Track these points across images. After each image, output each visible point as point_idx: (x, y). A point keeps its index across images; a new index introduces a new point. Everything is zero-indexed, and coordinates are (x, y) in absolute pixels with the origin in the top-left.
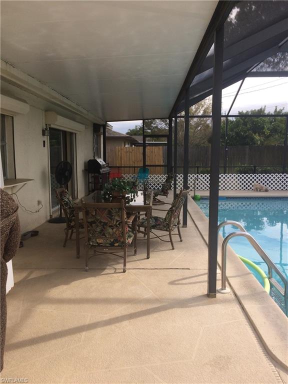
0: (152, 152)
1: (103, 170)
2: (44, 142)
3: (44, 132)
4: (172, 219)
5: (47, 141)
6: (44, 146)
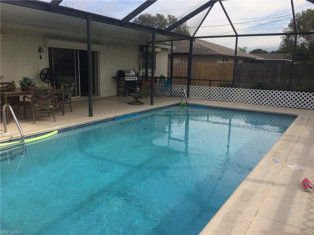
1: (126, 78)
2: (41, 56)
3: (40, 50)
4: (36, 105)
5: (45, 55)
6: (41, 58)
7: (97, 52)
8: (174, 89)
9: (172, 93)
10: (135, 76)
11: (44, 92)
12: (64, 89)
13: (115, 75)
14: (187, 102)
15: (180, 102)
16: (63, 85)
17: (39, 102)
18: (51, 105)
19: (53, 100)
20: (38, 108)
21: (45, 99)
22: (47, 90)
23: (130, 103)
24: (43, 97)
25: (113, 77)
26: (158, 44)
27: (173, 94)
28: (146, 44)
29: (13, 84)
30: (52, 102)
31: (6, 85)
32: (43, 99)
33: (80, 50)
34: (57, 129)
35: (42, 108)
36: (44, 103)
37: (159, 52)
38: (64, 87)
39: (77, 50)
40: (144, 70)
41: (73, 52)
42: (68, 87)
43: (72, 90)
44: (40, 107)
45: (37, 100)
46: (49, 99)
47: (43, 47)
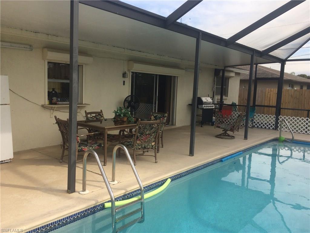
0: (302, 94)
1: (204, 106)
2: (124, 82)
3: (124, 75)
4: (138, 142)
5: (128, 81)
6: (124, 84)
7: (175, 77)
8: (257, 119)
9: (254, 124)
10: (212, 103)
11: (149, 127)
12: (154, 120)
13: (190, 103)
14: (293, 137)
15: (278, 136)
16: (153, 116)
17: (142, 138)
18: (154, 141)
19: (156, 136)
20: (139, 146)
21: (149, 134)
22: (152, 124)
23: (218, 136)
24: (147, 133)
25: (189, 104)
26: (234, 68)
27: (256, 124)
28: (223, 68)
29: (101, 114)
30: (155, 138)
31: (94, 115)
32: (147, 135)
33: (159, 75)
34: (170, 177)
35: (143, 146)
36: (147, 140)
37: (233, 77)
38: (155, 117)
39: (157, 75)
40: (219, 97)
41: (154, 77)
42: (160, 118)
43: (165, 121)
44: (141, 145)
45: (140, 136)
46: (153, 134)
47: (127, 72)
